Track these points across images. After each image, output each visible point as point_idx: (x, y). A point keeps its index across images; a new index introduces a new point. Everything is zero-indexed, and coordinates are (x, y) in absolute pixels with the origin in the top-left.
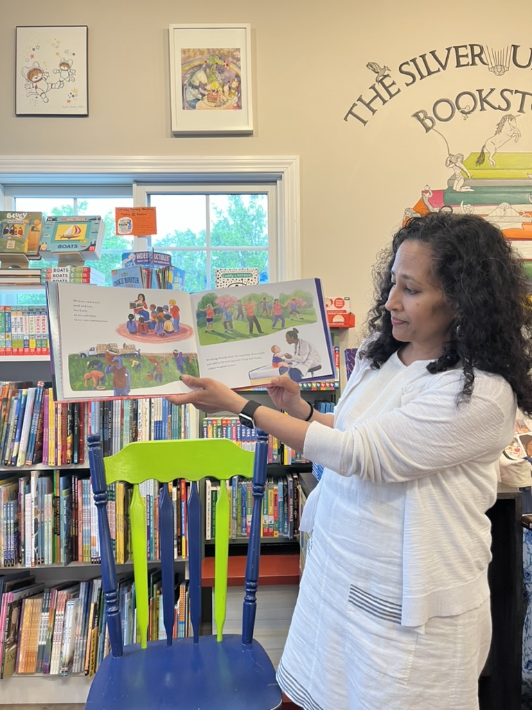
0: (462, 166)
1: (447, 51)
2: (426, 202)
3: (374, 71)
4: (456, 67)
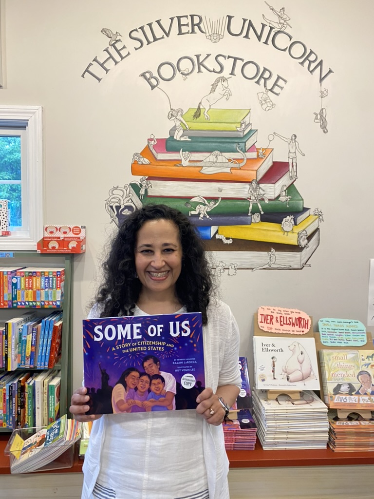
0: (182, 119)
1: (170, 20)
2: (152, 149)
3: (108, 36)
4: (178, 35)
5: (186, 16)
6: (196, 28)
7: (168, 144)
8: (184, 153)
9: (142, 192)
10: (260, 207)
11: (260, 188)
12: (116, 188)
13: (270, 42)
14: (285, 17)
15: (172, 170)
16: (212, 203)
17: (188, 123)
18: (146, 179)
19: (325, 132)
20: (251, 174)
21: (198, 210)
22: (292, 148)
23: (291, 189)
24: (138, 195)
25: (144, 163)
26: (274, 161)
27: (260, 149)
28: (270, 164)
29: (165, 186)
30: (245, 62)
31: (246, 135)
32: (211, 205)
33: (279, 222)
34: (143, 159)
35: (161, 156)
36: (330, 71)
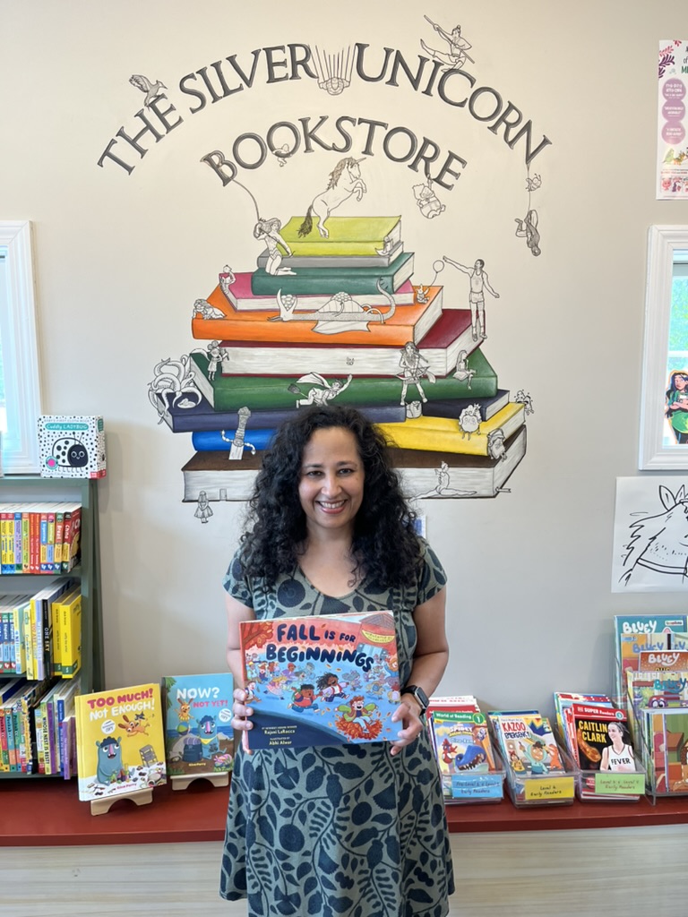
0: (279, 237)
1: (253, 56)
2: (227, 291)
3: (141, 88)
4: (268, 82)
5: (282, 48)
6: (300, 68)
7: (255, 283)
8: (284, 297)
9: (213, 368)
10: (421, 390)
11: (420, 356)
12: (167, 362)
13: (435, 90)
14: (461, 43)
15: (264, 327)
16: (336, 386)
17: (291, 244)
18: (219, 346)
19: (536, 254)
20: (403, 333)
21: (312, 398)
22: (477, 283)
23: (475, 358)
24: (206, 373)
25: (214, 316)
26: (444, 308)
27: (419, 287)
28: (438, 313)
29: (252, 357)
30: (389, 129)
31: (393, 262)
32: (335, 388)
33: (455, 416)
34: (211, 310)
35: (243, 304)
36: (545, 141)
